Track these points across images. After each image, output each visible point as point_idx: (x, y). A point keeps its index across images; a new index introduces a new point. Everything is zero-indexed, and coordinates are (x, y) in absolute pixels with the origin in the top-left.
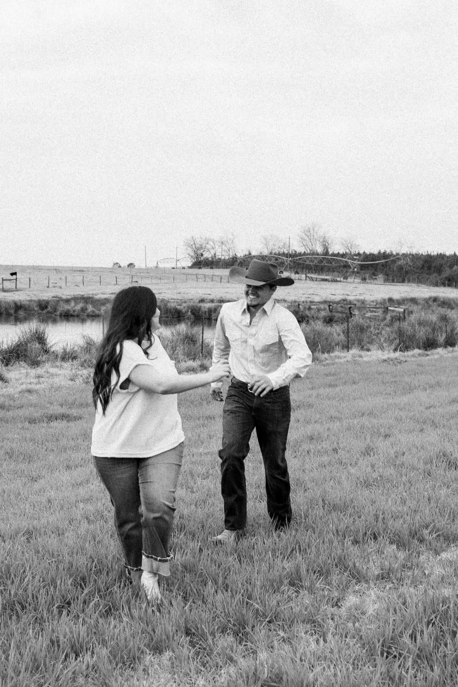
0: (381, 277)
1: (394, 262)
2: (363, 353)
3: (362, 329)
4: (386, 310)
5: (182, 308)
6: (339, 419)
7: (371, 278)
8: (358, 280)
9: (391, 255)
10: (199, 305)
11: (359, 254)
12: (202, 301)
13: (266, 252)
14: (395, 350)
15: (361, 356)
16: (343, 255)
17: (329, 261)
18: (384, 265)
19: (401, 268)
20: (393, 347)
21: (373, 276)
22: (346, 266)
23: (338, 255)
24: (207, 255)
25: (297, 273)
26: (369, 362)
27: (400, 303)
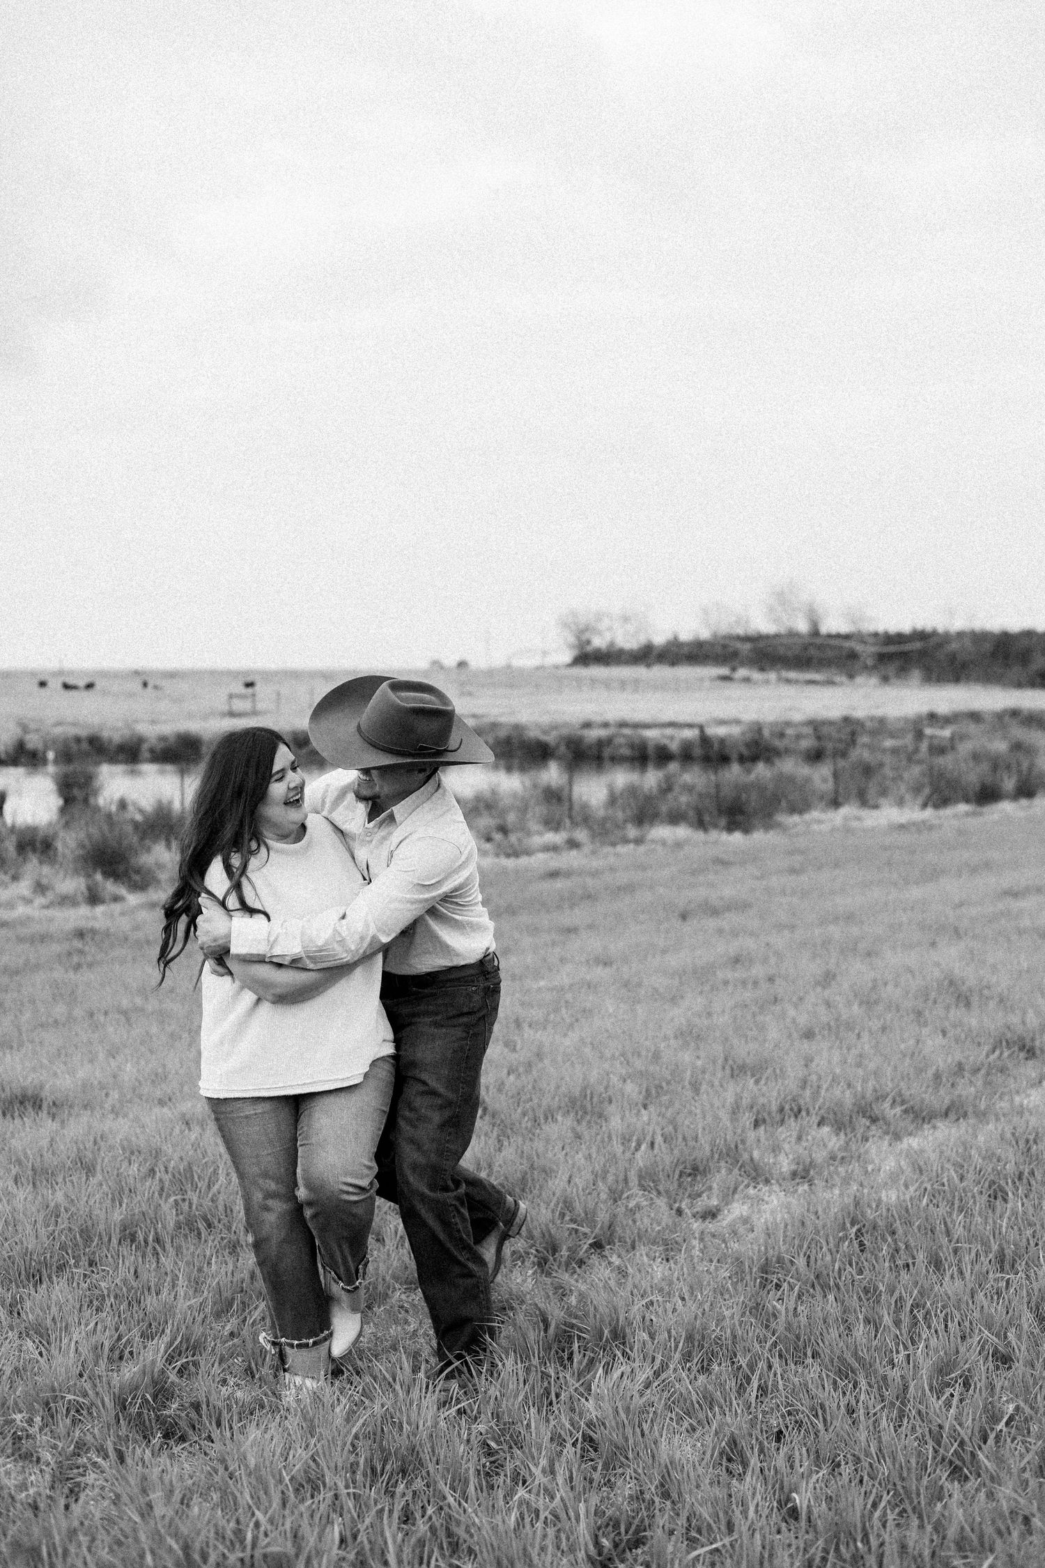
0: (916, 674)
1: (940, 645)
2: (864, 813)
3: (868, 771)
4: (919, 735)
5: (550, 739)
6: (792, 928)
7: (898, 676)
8: (874, 681)
9: (934, 633)
10: (580, 732)
11: (876, 635)
12: (587, 725)
13: (705, 634)
14: (925, 806)
15: (859, 819)
16: (847, 637)
17: (820, 647)
18: (923, 653)
19: (952, 658)
20: (920, 800)
21: (903, 671)
22: (853, 656)
23: (838, 636)
24: (599, 642)
25: (762, 669)
26: (873, 829)
27: (947, 720)
